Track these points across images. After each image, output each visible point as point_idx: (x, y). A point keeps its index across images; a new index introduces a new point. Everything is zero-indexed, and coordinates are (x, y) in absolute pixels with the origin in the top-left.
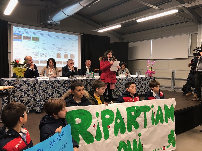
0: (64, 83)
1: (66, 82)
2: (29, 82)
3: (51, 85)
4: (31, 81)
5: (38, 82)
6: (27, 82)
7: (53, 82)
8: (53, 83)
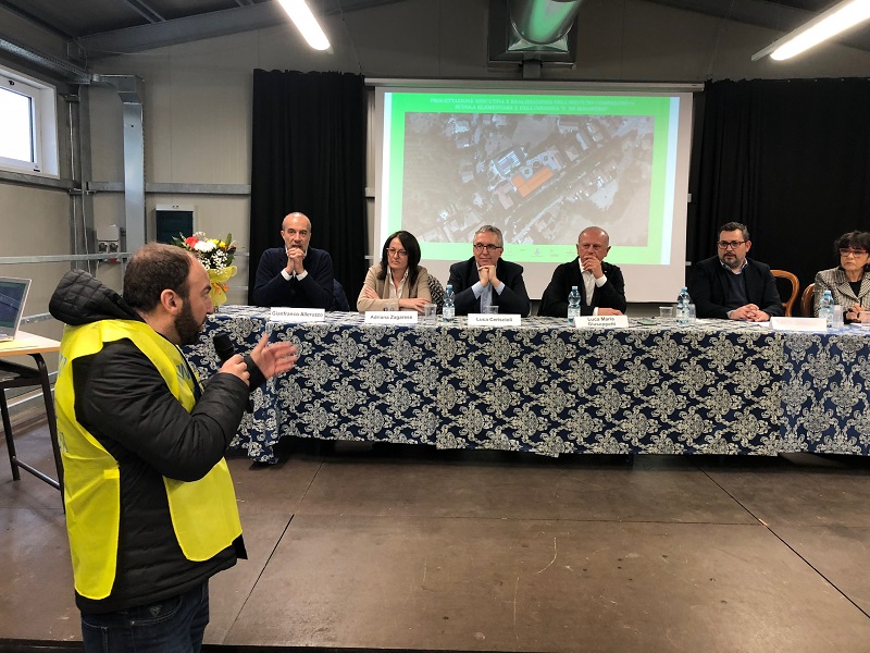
0: (384, 341)
1: (395, 336)
2: (228, 326)
3: (320, 349)
4: (234, 326)
5: (263, 329)
6: (218, 326)
7: (330, 334)
8: (329, 339)
